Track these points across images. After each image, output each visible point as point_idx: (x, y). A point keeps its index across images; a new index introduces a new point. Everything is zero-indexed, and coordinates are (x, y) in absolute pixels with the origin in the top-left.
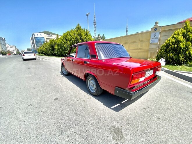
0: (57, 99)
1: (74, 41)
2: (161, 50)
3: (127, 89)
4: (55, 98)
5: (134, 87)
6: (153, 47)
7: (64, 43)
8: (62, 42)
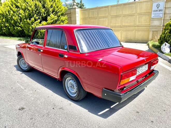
0: (23, 109)
1: (33, 11)
2: (165, 29)
3: (117, 91)
4: (19, 107)
5: (125, 87)
6: (156, 23)
7: (14, 12)
8: (9, 11)
